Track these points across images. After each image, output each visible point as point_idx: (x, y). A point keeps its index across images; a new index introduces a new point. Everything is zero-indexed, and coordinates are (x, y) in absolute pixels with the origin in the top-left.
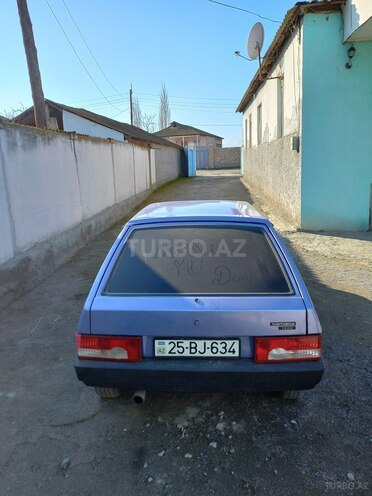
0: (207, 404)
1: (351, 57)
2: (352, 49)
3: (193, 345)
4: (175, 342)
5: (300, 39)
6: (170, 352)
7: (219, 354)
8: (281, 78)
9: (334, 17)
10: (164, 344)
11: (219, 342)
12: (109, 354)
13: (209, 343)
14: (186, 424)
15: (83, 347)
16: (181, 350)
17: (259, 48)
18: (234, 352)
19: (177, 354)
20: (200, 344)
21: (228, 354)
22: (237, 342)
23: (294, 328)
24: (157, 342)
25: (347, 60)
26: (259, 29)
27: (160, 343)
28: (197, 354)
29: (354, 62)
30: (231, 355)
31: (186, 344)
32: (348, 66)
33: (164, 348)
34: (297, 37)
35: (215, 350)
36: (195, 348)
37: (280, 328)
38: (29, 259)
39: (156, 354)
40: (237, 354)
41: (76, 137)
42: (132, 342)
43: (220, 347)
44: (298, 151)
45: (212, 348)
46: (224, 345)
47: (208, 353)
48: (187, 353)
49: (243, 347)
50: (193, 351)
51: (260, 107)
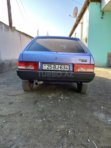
0: (58, 93)
1: (103, 15)
2: (103, 13)
3: (55, 66)
4: (49, 65)
5: (88, 10)
6: (47, 68)
7: (63, 70)
8: (82, 23)
9: (98, 4)
10: (45, 65)
11: (63, 66)
12: (28, 68)
13: (60, 66)
14: (51, 97)
15: (20, 65)
16: (51, 68)
17: (76, 14)
18: (67, 69)
19: (50, 69)
20: (57, 66)
21: (65, 70)
22: (68, 66)
23: (86, 62)
24: (43, 65)
25: (102, 16)
26: (76, 9)
27: (44, 65)
28: (56, 69)
29: (104, 17)
30: (66, 70)
31: (52, 66)
32: (102, 18)
33: (45, 67)
34: (88, 9)
35: (61, 68)
36: (55, 67)
37: (82, 61)
38: (4, 63)
39: (43, 69)
40: (68, 70)
41: (21, 33)
42: (35, 64)
43: (63, 67)
44: (87, 42)
45: (61, 67)
46: (64, 67)
47: (59, 69)
48: (53, 69)
49: (70, 68)
50: (55, 68)
51: (76, 34)
